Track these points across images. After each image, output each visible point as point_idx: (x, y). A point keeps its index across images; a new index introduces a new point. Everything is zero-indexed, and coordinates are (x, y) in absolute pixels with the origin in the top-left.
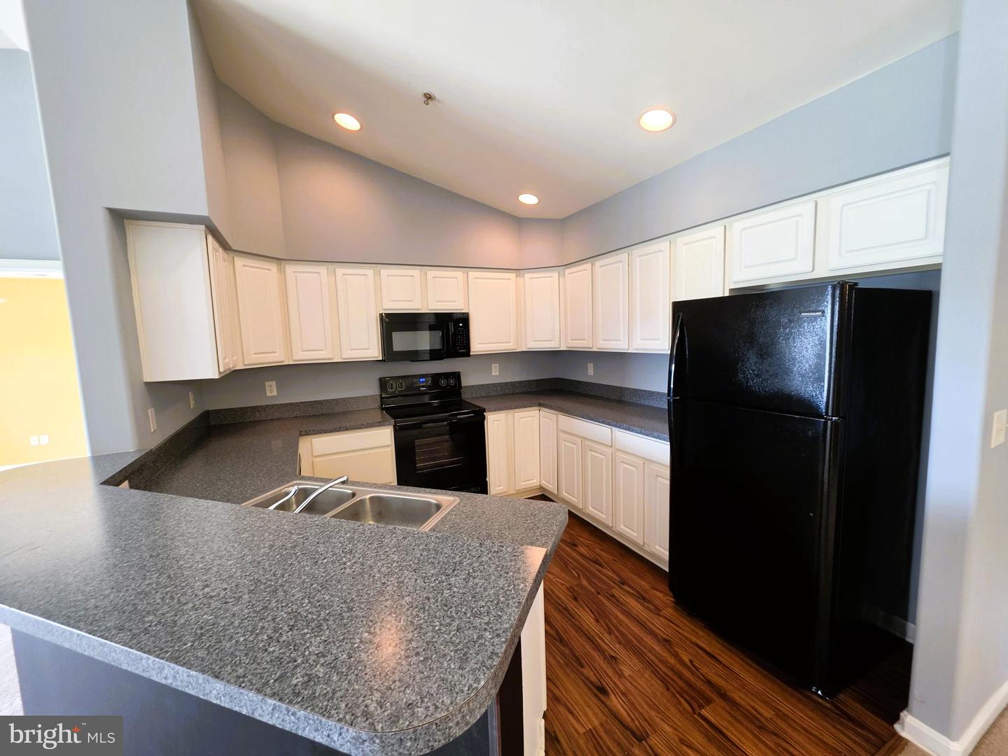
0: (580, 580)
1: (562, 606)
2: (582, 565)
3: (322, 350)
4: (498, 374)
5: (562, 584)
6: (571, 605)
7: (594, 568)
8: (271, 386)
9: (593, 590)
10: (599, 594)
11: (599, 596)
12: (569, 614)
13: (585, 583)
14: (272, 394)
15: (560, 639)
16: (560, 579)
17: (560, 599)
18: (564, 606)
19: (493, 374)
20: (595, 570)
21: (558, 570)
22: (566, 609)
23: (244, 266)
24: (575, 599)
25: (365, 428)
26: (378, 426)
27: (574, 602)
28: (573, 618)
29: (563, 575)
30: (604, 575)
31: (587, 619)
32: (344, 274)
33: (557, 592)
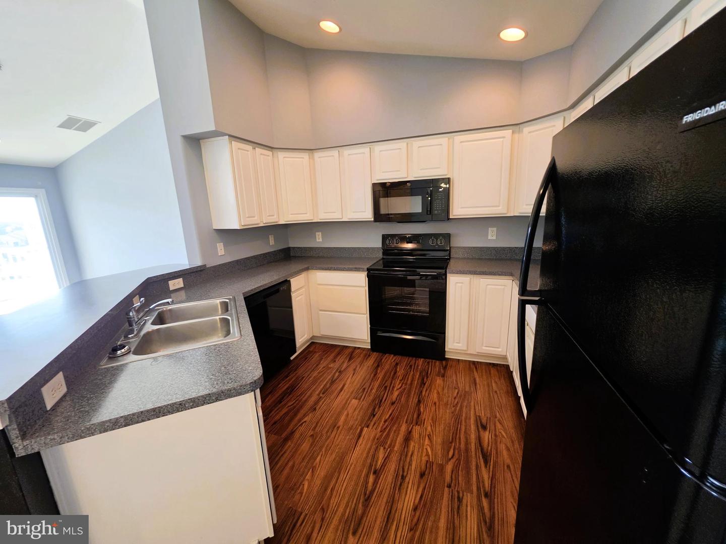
0: (447, 463)
1: (403, 471)
2: (467, 450)
3: (335, 212)
4: (494, 238)
5: (427, 455)
6: (412, 477)
7: (475, 459)
8: (319, 235)
9: (448, 479)
10: (449, 486)
11: (446, 489)
12: (401, 485)
13: (449, 467)
14: (319, 241)
15: (369, 497)
16: (432, 450)
17: (410, 464)
18: (405, 474)
19: (489, 238)
20: (474, 463)
21: (439, 440)
22: (403, 478)
23: (284, 157)
24: (422, 475)
25: (346, 270)
26: (355, 271)
27: (418, 475)
28: (399, 489)
29: (439, 447)
30: (477, 475)
31: (410, 498)
32: (349, 155)
33: (415, 458)
